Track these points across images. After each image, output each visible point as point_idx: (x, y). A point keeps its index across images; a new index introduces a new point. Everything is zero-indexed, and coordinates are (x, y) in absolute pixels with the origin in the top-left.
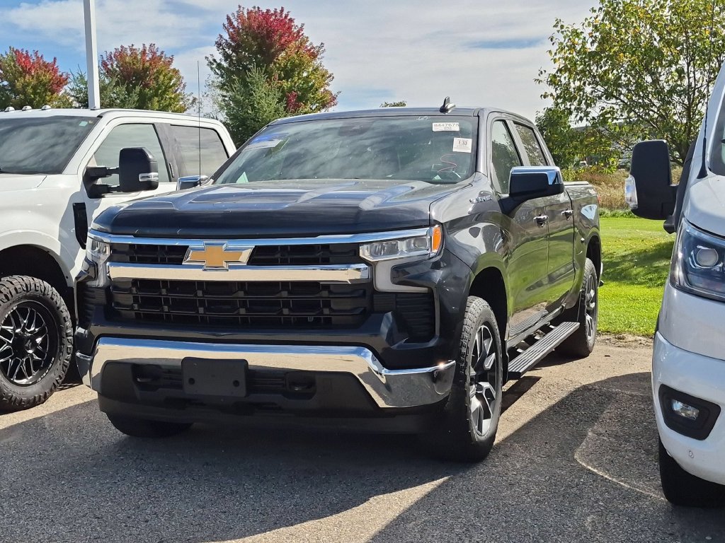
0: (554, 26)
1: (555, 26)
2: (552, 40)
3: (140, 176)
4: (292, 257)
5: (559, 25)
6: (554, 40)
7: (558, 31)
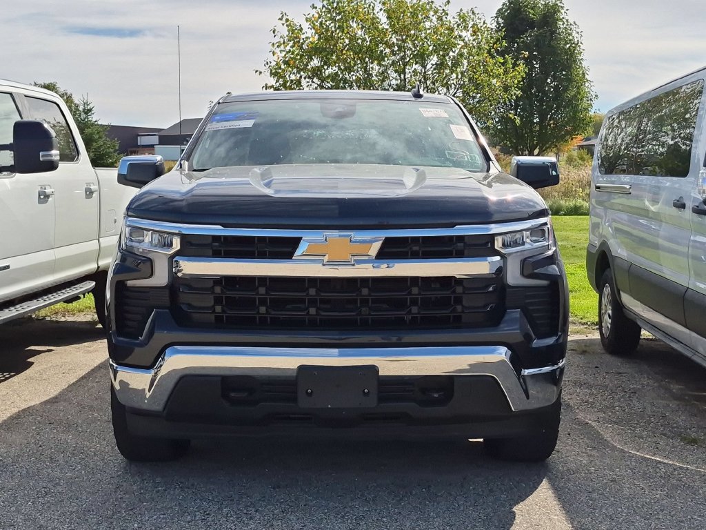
0: (279, 19)
1: (281, 19)
2: (274, 32)
3: (41, 153)
4: (424, 249)
5: (284, 19)
6: (276, 32)
7: (283, 24)
